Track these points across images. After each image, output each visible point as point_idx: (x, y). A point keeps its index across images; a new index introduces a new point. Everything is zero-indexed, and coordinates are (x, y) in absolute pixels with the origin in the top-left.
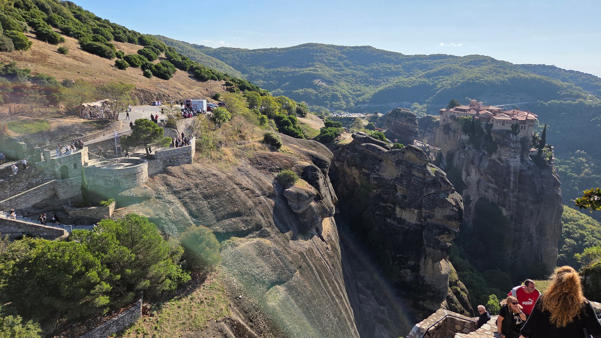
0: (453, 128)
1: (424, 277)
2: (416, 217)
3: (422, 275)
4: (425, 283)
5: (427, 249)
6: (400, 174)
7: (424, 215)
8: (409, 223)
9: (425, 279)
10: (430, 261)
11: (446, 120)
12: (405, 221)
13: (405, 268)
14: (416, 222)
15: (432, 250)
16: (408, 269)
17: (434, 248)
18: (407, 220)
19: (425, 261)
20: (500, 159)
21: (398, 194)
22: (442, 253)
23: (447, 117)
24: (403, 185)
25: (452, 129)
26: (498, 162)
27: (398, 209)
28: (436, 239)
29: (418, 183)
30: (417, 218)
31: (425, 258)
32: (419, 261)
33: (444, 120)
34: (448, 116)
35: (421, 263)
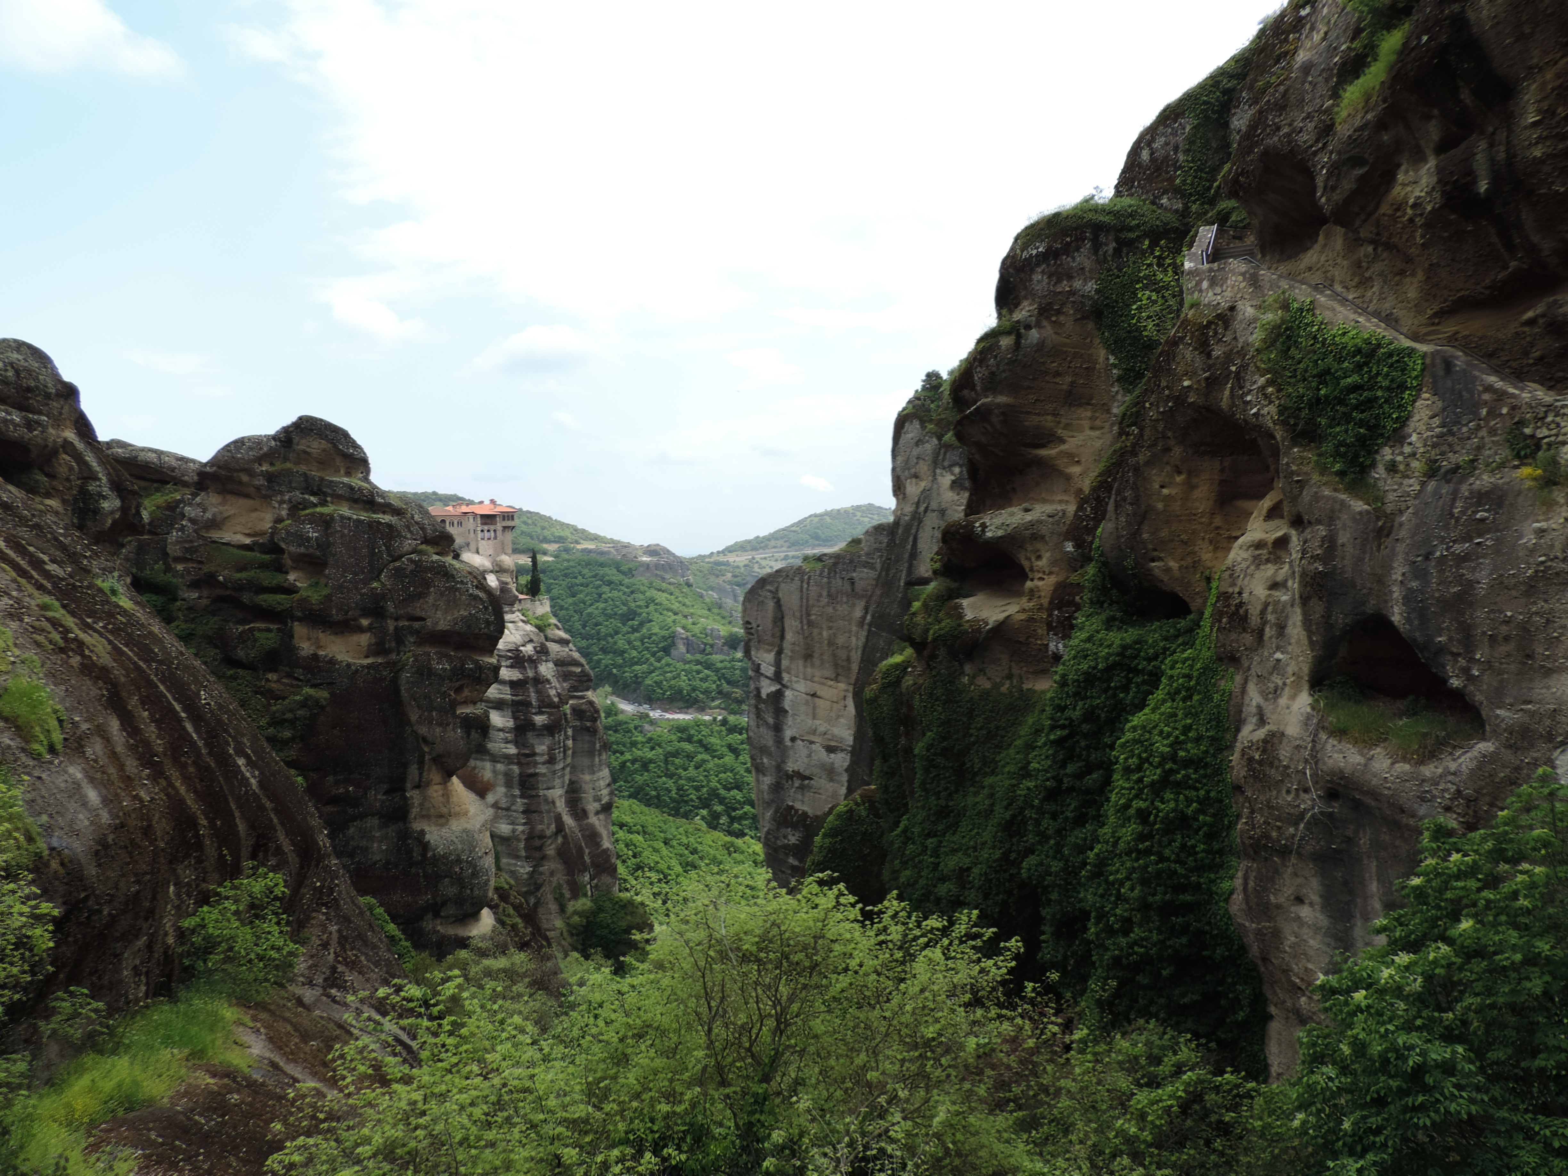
1: (422, 833)
2: (364, 639)
3: (417, 826)
4: (430, 854)
5: (423, 730)
6: (284, 513)
7: (391, 625)
8: (349, 665)
9: (427, 837)
10: (435, 776)
12: (332, 662)
13: (361, 817)
14: (369, 661)
15: (438, 730)
16: (373, 815)
17: (443, 725)
18: (339, 657)
19: (421, 774)
21: (291, 577)
22: (469, 735)
24: (308, 539)
27: (299, 630)
28: (444, 695)
29: (357, 527)
30: (370, 645)
31: (421, 763)
32: (403, 779)
35: (409, 785)
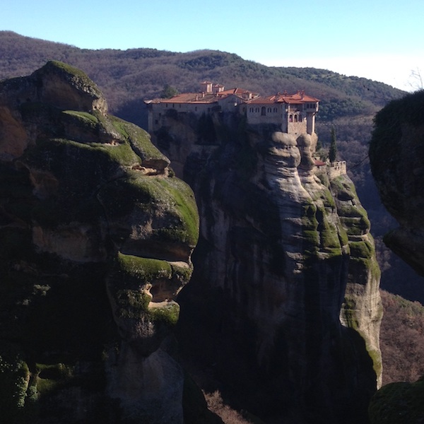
0: (175, 136)
6: (34, 140)
10: (131, 357)
11: (160, 122)
18: (64, 256)
20: (265, 182)
21: (34, 192)
23: (160, 114)
25: (174, 138)
26: (262, 187)
30: (88, 248)
32: (102, 359)
33: (157, 122)
34: (163, 113)
